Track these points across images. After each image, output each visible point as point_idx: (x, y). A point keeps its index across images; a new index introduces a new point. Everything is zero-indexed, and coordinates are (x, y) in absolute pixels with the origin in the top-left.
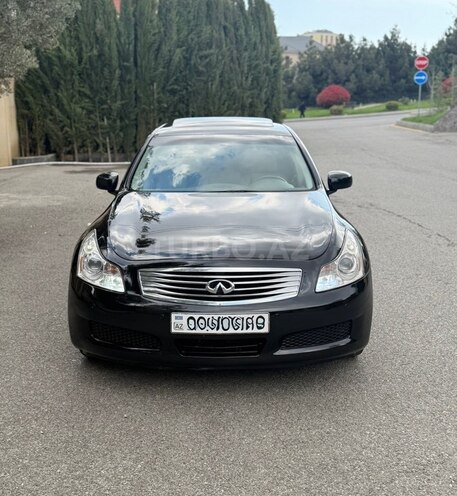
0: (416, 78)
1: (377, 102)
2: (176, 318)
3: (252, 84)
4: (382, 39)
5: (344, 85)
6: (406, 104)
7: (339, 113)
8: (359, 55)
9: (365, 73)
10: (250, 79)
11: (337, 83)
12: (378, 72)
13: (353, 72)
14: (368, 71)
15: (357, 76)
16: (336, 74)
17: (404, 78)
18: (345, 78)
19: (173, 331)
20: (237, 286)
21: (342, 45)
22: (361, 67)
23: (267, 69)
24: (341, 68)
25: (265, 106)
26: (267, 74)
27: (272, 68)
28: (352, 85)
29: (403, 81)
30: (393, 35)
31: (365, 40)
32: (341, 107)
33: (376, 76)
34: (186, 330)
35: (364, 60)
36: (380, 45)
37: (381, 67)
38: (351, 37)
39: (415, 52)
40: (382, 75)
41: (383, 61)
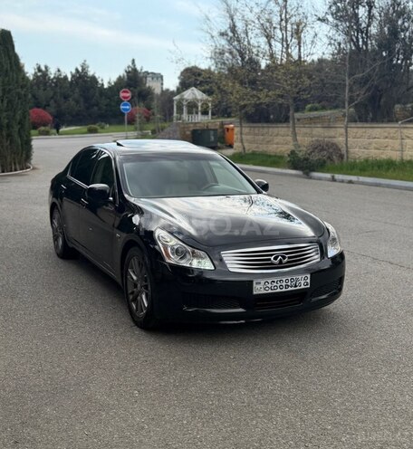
0: (122, 107)
1: (76, 125)
2: (257, 283)
3: (7, 106)
4: (74, 71)
5: (44, 108)
6: (103, 128)
7: (47, 133)
8: (56, 83)
9: (62, 99)
10: (5, 102)
11: (38, 107)
12: (74, 99)
13: (52, 98)
14: (66, 97)
15: (55, 102)
16: (37, 99)
17: (97, 105)
18: (45, 103)
19: (255, 293)
20: (289, 258)
21: (39, 74)
22: (59, 95)
23: (18, 94)
24: (41, 94)
25: (19, 126)
26: (19, 98)
27: (23, 93)
28: (53, 110)
29: (96, 108)
30: (83, 69)
31: (59, 71)
32: (47, 128)
33: (72, 103)
34: (263, 292)
35: (60, 88)
36: (73, 76)
37: (76, 95)
38: (46, 67)
39: (103, 85)
40: (77, 102)
41: (77, 90)
